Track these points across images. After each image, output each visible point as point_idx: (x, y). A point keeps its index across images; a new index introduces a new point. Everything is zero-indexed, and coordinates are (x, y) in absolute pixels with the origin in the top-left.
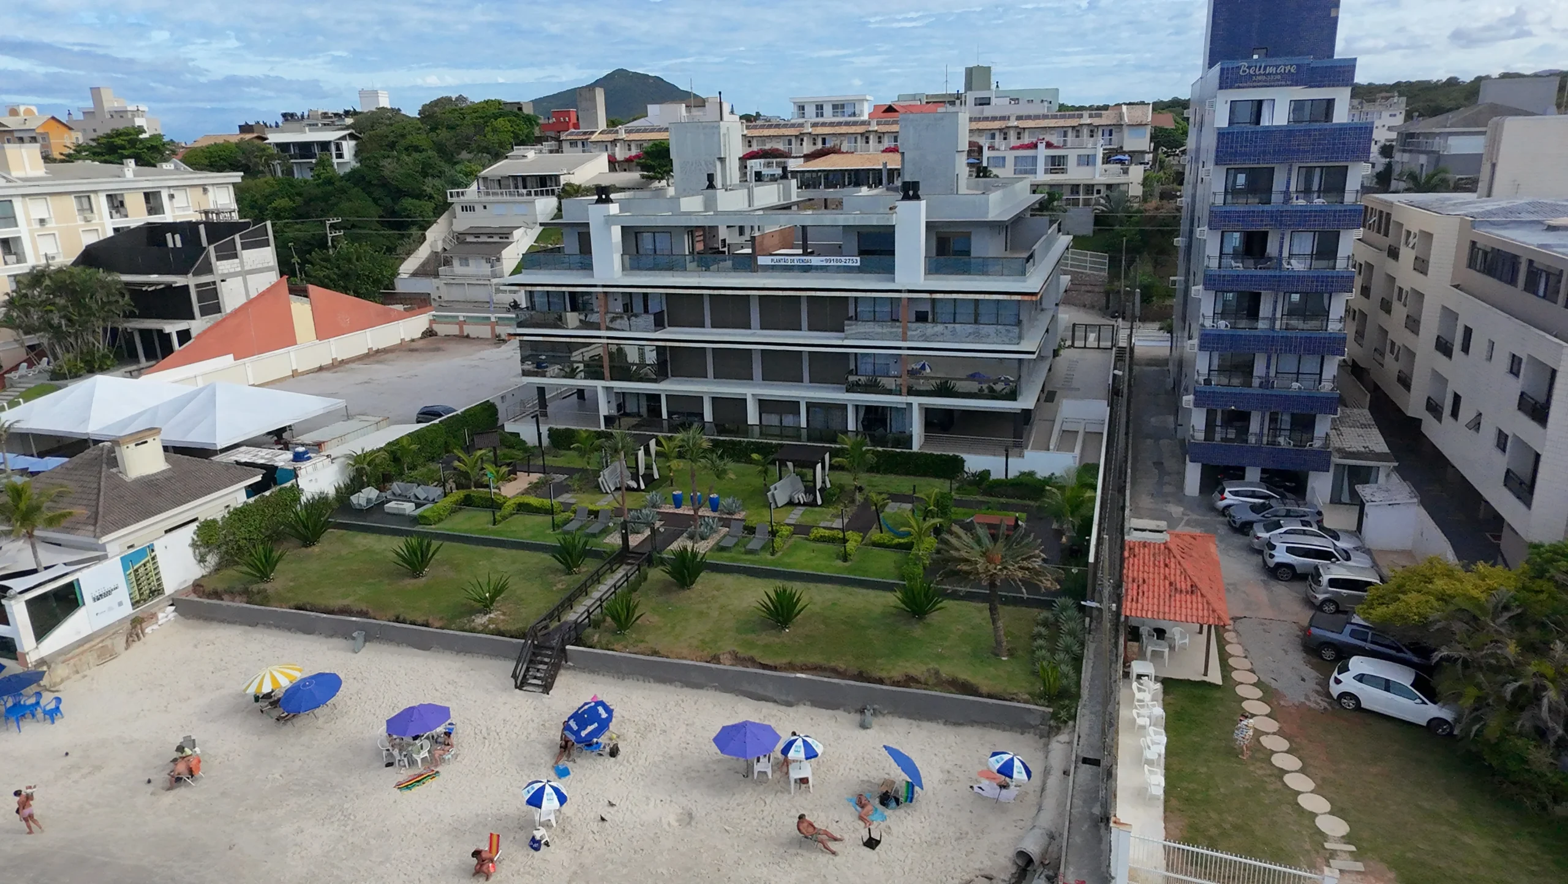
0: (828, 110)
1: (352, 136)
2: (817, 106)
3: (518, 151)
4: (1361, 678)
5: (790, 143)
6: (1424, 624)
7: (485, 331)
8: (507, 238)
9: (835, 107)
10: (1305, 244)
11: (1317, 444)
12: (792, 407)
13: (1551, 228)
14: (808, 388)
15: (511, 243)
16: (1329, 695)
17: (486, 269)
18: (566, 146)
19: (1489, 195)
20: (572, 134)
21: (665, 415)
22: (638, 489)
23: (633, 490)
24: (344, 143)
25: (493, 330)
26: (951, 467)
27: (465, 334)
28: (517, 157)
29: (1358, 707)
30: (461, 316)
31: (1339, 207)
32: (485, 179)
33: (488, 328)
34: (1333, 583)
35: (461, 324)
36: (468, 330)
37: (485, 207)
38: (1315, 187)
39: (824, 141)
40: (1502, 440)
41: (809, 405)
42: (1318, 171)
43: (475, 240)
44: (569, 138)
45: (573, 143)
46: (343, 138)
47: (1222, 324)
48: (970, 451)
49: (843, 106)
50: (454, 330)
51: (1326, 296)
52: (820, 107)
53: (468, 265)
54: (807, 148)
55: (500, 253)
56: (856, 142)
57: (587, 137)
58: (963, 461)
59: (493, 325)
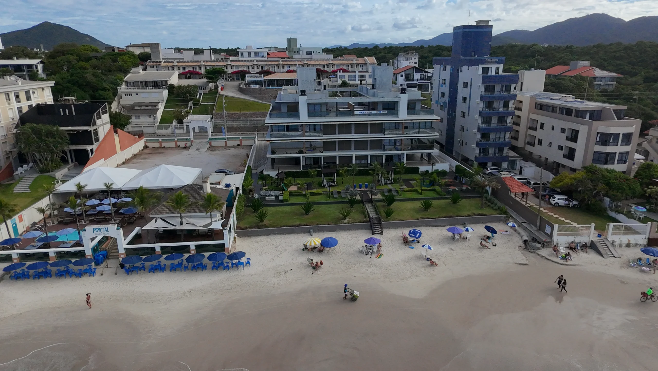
0: (253, 54)
1: (41, 62)
2: (248, 53)
3: (133, 69)
4: (559, 199)
5: (249, 68)
6: (572, 185)
7: (173, 145)
8: (156, 107)
9: (255, 53)
10: (502, 104)
11: (505, 155)
12: (366, 157)
13: (551, 99)
14: (369, 151)
15: (159, 109)
16: (551, 204)
17: (151, 120)
18: (148, 68)
19: (521, 90)
20: (150, 62)
21: (322, 163)
22: (335, 186)
23: (334, 186)
24: (38, 65)
25: (176, 144)
26: (415, 171)
27: (163, 146)
28: (135, 73)
29: (559, 206)
30: (160, 139)
31: (509, 95)
32: (127, 82)
33: (174, 143)
34: (534, 184)
35: (160, 143)
36: (163, 144)
37: (137, 94)
38: (504, 89)
39: (262, 68)
40: (561, 148)
41: (371, 156)
42: (504, 86)
43: (139, 108)
44: (150, 64)
45: (152, 67)
46: (38, 63)
47: (483, 125)
48: (420, 166)
49: (258, 53)
50: (157, 145)
51: (506, 118)
52: (249, 53)
53: (140, 119)
54: (257, 70)
55: (156, 113)
56: (274, 68)
57: (158, 64)
58: (419, 168)
59: (176, 142)
